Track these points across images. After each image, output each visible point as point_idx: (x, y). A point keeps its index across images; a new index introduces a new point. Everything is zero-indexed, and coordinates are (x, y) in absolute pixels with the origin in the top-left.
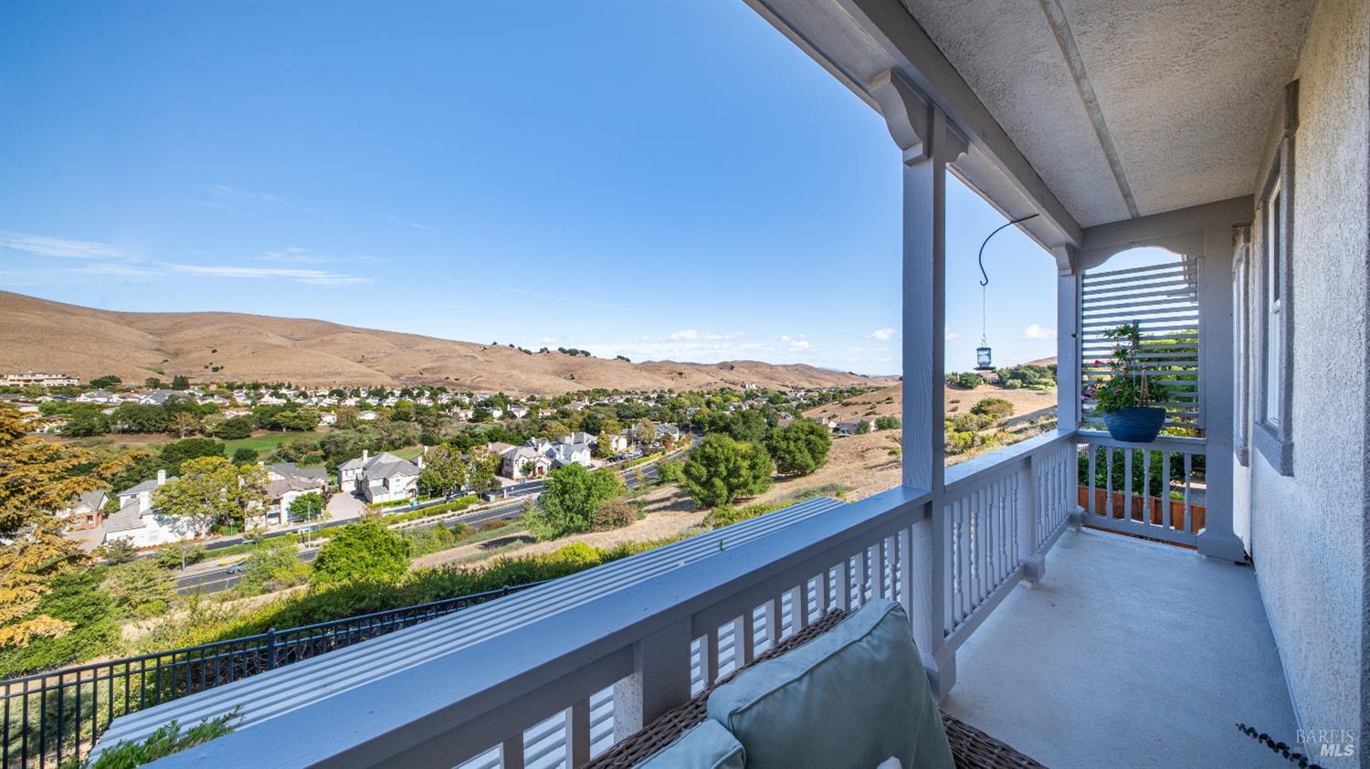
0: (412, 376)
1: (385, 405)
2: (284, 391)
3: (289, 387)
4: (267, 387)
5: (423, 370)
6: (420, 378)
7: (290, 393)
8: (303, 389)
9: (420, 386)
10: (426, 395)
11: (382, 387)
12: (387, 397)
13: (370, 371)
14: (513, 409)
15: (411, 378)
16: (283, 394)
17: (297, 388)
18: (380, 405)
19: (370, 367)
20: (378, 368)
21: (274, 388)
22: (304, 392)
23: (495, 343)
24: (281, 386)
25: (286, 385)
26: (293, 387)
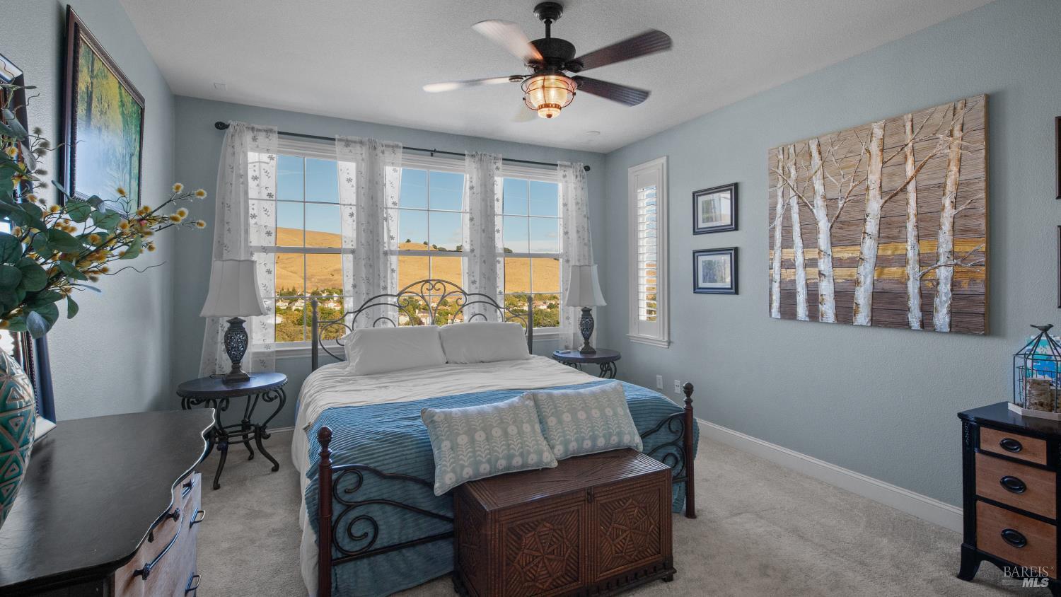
0: (322, 277)
1: (294, 308)
5: (335, 270)
6: (330, 280)
9: (331, 289)
10: (335, 299)
11: (294, 290)
12: (296, 300)
13: (284, 272)
14: (420, 315)
15: (321, 280)
18: (289, 308)
19: (284, 268)
20: (292, 269)
23: (408, 241)
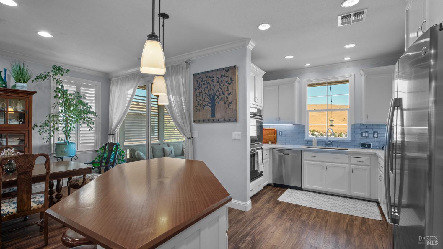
2: (315, 133)
3: (317, 132)
4: (310, 131)
7: (317, 134)
8: (321, 133)
16: (315, 134)
17: (320, 132)
21: (313, 132)
22: (322, 134)
24: (314, 131)
25: (316, 131)
26: (318, 131)
